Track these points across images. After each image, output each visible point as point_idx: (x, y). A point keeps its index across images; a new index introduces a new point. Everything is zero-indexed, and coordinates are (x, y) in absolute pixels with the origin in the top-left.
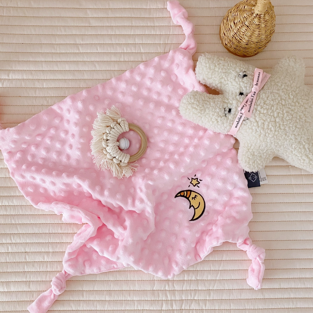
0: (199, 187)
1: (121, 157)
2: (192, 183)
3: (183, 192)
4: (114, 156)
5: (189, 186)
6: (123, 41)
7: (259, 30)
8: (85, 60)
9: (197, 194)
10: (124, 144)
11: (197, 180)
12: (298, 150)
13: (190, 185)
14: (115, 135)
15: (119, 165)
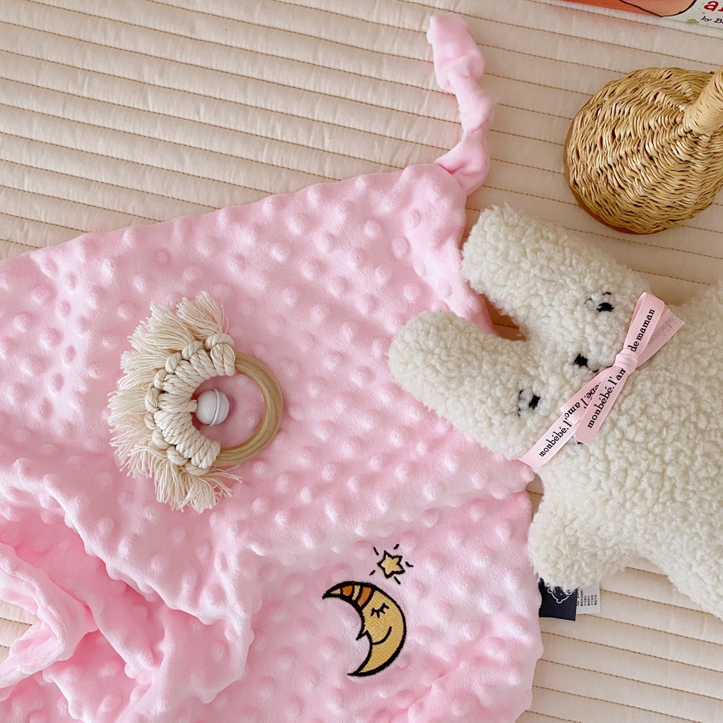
0: (399, 583)
1: (191, 449)
2: (383, 565)
3: (351, 587)
4: (171, 443)
5: (372, 573)
6: (277, 104)
7: (686, 178)
8: (156, 136)
9: (388, 603)
10: (211, 409)
11: (400, 560)
12: (711, 567)
13: (374, 571)
14: (188, 381)
15: (182, 469)
